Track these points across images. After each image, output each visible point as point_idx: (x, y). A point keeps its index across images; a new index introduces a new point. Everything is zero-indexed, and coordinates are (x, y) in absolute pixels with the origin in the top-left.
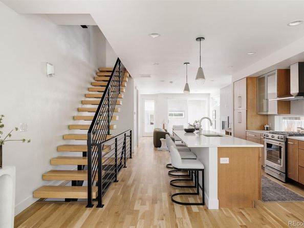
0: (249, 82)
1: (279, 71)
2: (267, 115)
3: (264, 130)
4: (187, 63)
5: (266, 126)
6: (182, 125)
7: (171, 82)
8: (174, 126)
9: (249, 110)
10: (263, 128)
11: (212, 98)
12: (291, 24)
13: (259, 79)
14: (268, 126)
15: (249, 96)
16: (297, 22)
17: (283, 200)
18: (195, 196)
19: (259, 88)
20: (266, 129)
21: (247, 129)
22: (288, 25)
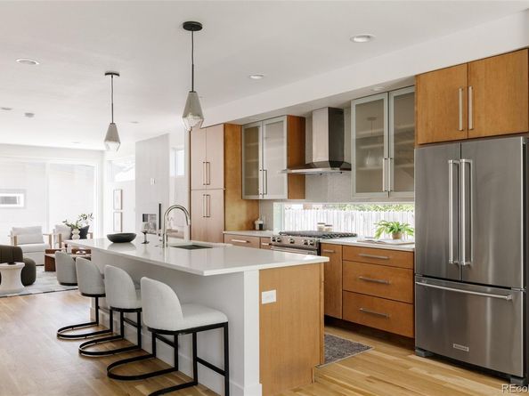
0: (229, 133)
1: (291, 119)
2: (257, 201)
3: (254, 229)
4: (112, 74)
5: (258, 222)
6: (35, 224)
7: (30, 115)
8: (14, 229)
9: (228, 192)
10: (251, 226)
11: (110, 162)
12: (355, 39)
13: (246, 130)
14: (261, 222)
15: (228, 162)
16: (364, 36)
17: (341, 355)
18: (191, 388)
19: (246, 147)
20: (257, 227)
21: (225, 230)
22: (352, 39)
